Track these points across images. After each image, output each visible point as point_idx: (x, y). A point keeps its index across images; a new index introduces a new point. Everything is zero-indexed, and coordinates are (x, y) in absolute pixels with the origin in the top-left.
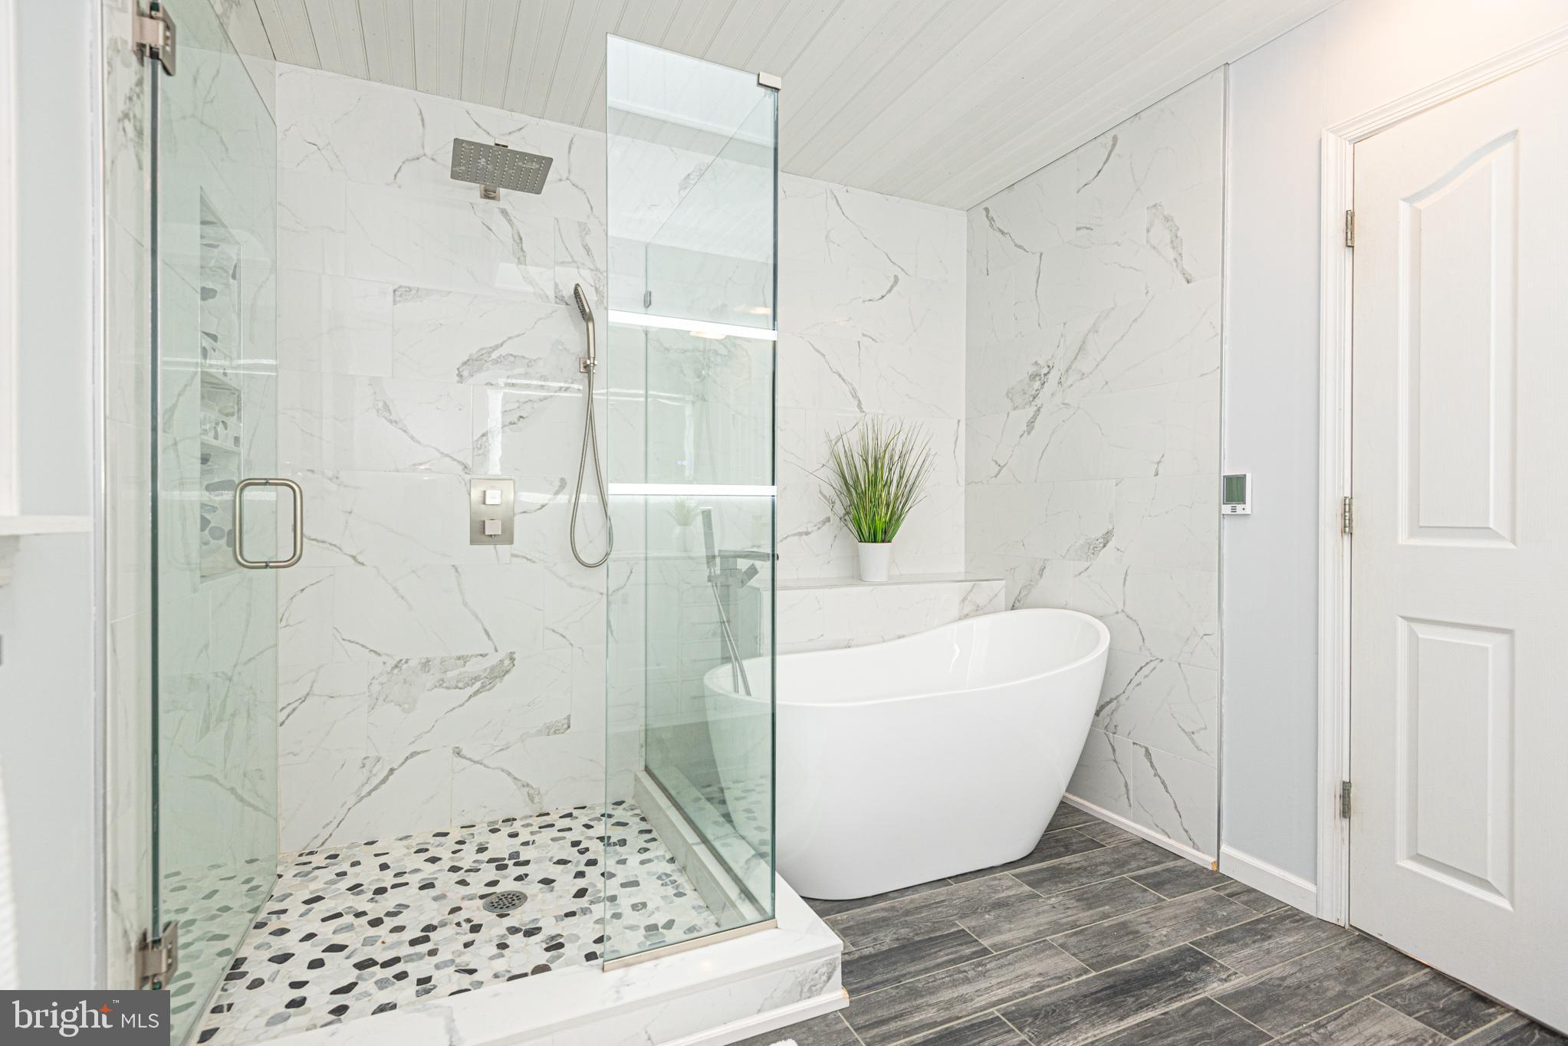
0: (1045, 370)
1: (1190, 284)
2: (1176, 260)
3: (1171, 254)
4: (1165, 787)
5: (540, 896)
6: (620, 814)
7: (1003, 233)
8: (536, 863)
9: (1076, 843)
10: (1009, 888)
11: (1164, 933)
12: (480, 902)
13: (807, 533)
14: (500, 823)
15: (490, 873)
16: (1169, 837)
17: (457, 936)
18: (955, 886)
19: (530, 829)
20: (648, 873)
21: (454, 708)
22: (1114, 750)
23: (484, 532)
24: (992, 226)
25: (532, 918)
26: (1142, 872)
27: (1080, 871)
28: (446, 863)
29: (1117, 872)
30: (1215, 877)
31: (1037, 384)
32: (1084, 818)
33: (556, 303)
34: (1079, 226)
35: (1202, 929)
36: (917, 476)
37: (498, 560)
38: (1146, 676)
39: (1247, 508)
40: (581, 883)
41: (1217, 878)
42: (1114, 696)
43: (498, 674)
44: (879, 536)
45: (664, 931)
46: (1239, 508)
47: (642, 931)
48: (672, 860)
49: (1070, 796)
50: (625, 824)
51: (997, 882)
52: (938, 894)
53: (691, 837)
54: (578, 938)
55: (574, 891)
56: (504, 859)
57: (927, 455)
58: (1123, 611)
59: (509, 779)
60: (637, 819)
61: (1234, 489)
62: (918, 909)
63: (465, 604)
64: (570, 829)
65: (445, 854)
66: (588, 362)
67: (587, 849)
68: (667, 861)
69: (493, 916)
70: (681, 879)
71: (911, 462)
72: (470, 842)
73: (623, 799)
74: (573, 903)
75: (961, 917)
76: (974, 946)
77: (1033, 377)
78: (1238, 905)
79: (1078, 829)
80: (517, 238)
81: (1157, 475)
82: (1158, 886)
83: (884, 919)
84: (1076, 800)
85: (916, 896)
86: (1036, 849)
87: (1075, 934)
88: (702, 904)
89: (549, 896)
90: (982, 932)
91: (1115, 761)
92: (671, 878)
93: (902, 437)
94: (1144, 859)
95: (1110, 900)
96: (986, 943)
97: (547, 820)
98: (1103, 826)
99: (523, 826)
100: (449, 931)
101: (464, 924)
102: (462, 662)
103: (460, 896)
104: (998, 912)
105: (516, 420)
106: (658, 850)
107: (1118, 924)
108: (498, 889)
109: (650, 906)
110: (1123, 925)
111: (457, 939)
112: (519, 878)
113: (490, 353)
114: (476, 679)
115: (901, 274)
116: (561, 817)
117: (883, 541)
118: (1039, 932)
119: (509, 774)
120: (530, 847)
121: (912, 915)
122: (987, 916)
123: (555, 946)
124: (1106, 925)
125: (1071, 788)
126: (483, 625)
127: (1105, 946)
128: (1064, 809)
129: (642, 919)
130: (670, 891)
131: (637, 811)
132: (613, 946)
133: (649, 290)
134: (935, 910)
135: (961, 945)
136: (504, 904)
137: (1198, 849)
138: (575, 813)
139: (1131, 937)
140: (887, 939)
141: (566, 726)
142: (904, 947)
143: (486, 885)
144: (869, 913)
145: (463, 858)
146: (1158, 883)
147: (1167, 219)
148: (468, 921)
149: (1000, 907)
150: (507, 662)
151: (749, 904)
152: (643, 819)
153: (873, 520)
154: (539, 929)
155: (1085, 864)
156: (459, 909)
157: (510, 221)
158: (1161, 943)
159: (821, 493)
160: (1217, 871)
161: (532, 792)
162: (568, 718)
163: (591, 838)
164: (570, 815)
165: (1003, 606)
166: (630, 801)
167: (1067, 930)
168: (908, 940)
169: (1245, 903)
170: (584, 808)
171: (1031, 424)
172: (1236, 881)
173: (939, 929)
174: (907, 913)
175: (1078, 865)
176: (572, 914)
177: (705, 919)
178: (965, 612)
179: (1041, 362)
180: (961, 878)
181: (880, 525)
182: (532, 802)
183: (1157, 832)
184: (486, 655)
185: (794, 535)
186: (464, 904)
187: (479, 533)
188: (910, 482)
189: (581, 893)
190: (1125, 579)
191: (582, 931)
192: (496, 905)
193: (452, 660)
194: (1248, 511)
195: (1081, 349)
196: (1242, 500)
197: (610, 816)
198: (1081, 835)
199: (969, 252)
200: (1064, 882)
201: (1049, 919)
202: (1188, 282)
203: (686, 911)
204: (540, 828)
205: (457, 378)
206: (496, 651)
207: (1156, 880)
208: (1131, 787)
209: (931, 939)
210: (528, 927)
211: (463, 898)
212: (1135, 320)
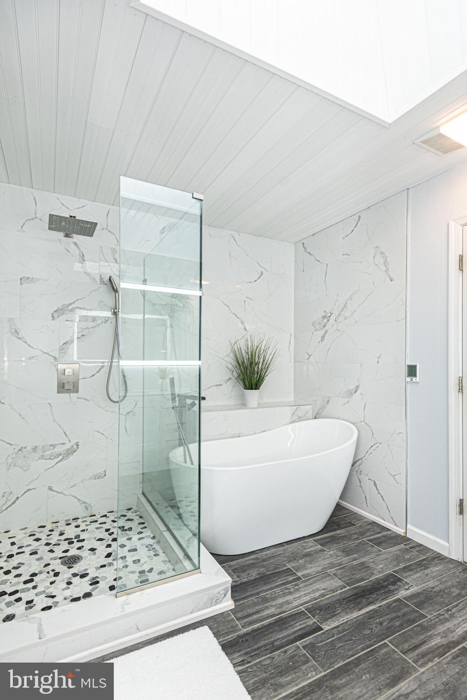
0: (329, 315)
1: (392, 282)
2: (386, 271)
3: (384, 269)
4: (383, 499)
5: (89, 557)
6: (130, 515)
7: (310, 254)
8: (88, 540)
9: (343, 524)
10: (311, 547)
11: (381, 567)
12: (59, 561)
13: (220, 385)
14: (71, 520)
15: (65, 545)
16: (384, 520)
17: (47, 579)
18: (286, 547)
19: (86, 523)
20: (142, 544)
21: (49, 469)
22: (360, 482)
23: (64, 388)
24: (305, 251)
25: (84, 569)
26: (372, 537)
27: (344, 538)
28: (44, 542)
29: (361, 537)
30: (405, 539)
31: (325, 321)
32: (347, 511)
33: (101, 284)
34: (344, 253)
35: (398, 564)
36: (271, 361)
37: (71, 400)
38: (374, 450)
39: (418, 379)
40: (109, 550)
41: (406, 540)
42: (360, 458)
43: (71, 452)
44: (254, 387)
45: (148, 574)
46: (414, 379)
47: (138, 574)
48: (154, 538)
49: (341, 501)
50: (132, 520)
51: (306, 544)
52: (279, 551)
53: (163, 528)
54: (106, 578)
55: (105, 554)
56: (72, 539)
57: (276, 351)
58: (364, 421)
59: (76, 500)
60: (138, 517)
61: (412, 371)
62: (269, 558)
63: (54, 421)
64: (105, 523)
65: (43, 537)
66: (116, 311)
67: (113, 533)
68: (151, 538)
69: (65, 568)
70: (157, 547)
71: (269, 353)
72: (56, 530)
73: (131, 507)
74: (105, 560)
75: (289, 562)
76: (294, 576)
77: (324, 317)
78: (415, 552)
79: (344, 517)
80: (81, 255)
81: (378, 363)
82: (379, 544)
83: (253, 564)
84: (344, 504)
85: (269, 552)
86: (324, 528)
87: (341, 569)
88: (167, 559)
89: (93, 557)
90: (298, 569)
91: (361, 486)
92: (153, 547)
93: (264, 344)
94: (373, 531)
95: (357, 551)
96: (299, 574)
97: (94, 518)
98: (356, 515)
99: (82, 522)
100: (44, 576)
101: (51, 572)
102: (53, 447)
103: (50, 558)
104: (306, 558)
105: (80, 337)
106: (147, 533)
107: (359, 563)
108: (68, 554)
109: (142, 561)
110: (363, 563)
111: (46, 580)
112: (79, 548)
113: (68, 306)
114: (60, 455)
115: (264, 272)
116: (101, 517)
117: (255, 389)
118: (324, 568)
119: (76, 498)
120: (86, 532)
121: (266, 561)
122: (301, 561)
123: (95, 582)
124: (355, 564)
125: (342, 498)
126: (63, 429)
127: (354, 574)
128: (338, 508)
129: (137, 568)
130: (152, 553)
131: (138, 513)
132: (123, 582)
133: (145, 278)
134: (277, 559)
135: (288, 576)
136: (70, 561)
137: (397, 526)
138: (108, 514)
139: (366, 569)
140: (254, 574)
141: (104, 475)
142: (261, 577)
143: (63, 552)
144: (246, 561)
145: (52, 539)
146: (379, 542)
147: (382, 253)
148: (53, 570)
149: (307, 556)
150: (75, 447)
151: (189, 561)
152: (141, 517)
153: (251, 380)
154: (87, 574)
155: (346, 534)
156: (49, 564)
157: (78, 247)
158: (380, 572)
159: (227, 367)
160: (406, 537)
161: (87, 505)
162: (105, 471)
163: (115, 527)
164: (105, 516)
165: (311, 417)
166: (135, 508)
167: (337, 567)
168: (264, 574)
169: (418, 551)
170: (113, 512)
171: (323, 337)
172: (414, 541)
173: (278, 568)
174: (264, 560)
175: (343, 535)
176: (104, 566)
177: (168, 567)
178: (293, 420)
179: (328, 311)
180: (289, 542)
181: (254, 382)
182: (87, 510)
183: (379, 518)
184: (65, 444)
185: (214, 386)
186: (51, 562)
187: (62, 387)
188: (268, 363)
189: (109, 555)
190: (365, 407)
191: (108, 575)
192: (67, 562)
193: (48, 447)
194: (418, 380)
195: (345, 306)
196: (415, 375)
197: (125, 516)
198: (346, 520)
199: (295, 261)
200: (336, 543)
201: (328, 562)
202: (391, 281)
203: (159, 563)
204: (91, 522)
205: (52, 318)
206: (70, 441)
207: (378, 541)
208: (368, 498)
209: (274, 573)
210: (82, 573)
211: (51, 559)
212: (368, 296)
